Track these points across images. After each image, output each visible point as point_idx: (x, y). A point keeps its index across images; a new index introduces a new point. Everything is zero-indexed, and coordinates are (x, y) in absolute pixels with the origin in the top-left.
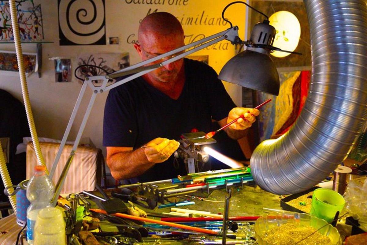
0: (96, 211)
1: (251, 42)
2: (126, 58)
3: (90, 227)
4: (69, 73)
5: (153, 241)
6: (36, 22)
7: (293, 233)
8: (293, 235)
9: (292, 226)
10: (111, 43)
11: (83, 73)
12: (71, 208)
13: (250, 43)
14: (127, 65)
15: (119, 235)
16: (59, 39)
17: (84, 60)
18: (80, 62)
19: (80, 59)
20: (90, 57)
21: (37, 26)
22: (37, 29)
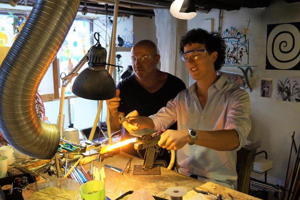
4: (270, 91)
11: (280, 92)
16: (266, 65)
17: (281, 82)
18: (279, 84)
19: (279, 80)
20: (287, 79)
21: (241, 55)
22: (241, 57)
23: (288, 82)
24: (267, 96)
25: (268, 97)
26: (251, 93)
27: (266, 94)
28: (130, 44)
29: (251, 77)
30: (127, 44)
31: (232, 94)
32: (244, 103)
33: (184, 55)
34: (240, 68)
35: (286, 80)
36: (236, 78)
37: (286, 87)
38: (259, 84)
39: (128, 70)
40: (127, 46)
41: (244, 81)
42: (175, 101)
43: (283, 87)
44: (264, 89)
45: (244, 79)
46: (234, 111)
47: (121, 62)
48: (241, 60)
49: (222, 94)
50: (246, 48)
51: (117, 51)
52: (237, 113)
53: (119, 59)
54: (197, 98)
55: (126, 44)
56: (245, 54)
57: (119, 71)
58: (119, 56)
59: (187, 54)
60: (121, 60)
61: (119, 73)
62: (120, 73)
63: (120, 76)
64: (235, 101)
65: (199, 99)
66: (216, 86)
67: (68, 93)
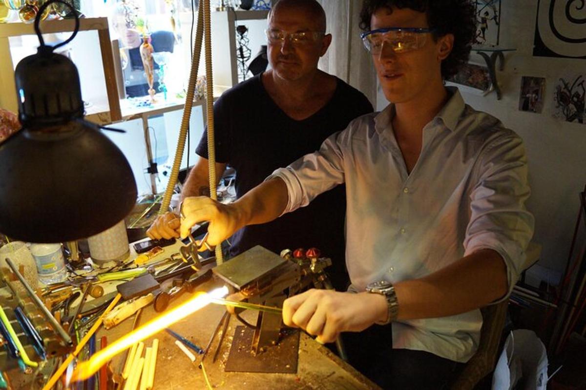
4: (539, 100)
11: (561, 103)
16: (534, 46)
17: (567, 82)
18: (559, 86)
19: (561, 79)
20: (578, 78)
21: (484, 25)
22: (483, 30)
23: (581, 84)
24: (533, 110)
25: (535, 112)
26: (500, 101)
27: (530, 105)
28: (265, 5)
29: (501, 70)
30: (259, 5)
31: (485, 143)
32: (517, 170)
33: (370, 35)
34: (482, 54)
35: (575, 80)
36: (471, 72)
37: (575, 94)
38: (517, 84)
39: (263, 54)
40: (258, 9)
41: (485, 78)
42: (342, 142)
43: (568, 93)
44: (527, 96)
45: (488, 75)
46: (493, 192)
47: (247, 40)
48: (484, 37)
49: (457, 138)
50: (495, 12)
51: (236, 20)
52: (499, 198)
53: (241, 35)
54: (395, 143)
55: (257, 5)
56: (491, 24)
57: (243, 57)
58: (242, 30)
59: (377, 34)
60: (246, 36)
61: (244, 62)
62: (246, 61)
63: (245, 68)
64: (492, 164)
65: (399, 146)
66: (443, 119)
67: (144, 105)
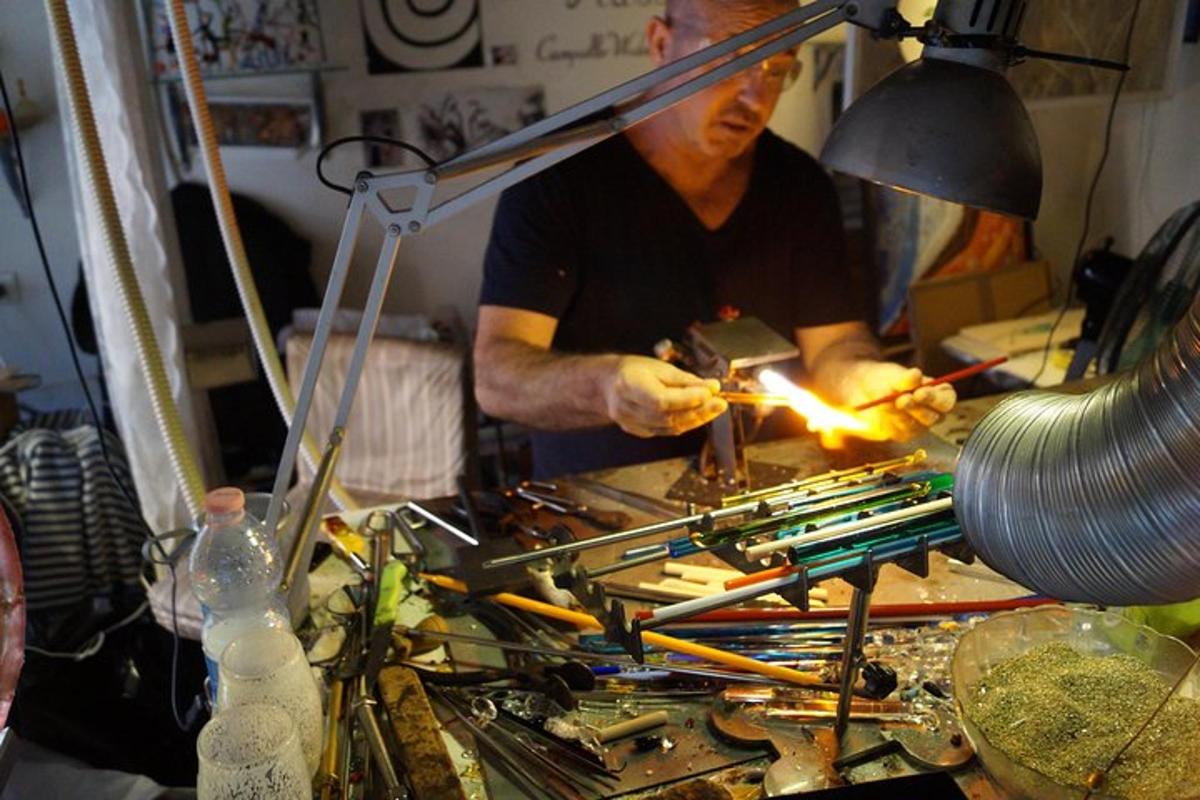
0: (438, 583)
1: (941, 29)
2: (537, 98)
3: (415, 645)
5: (611, 704)
6: (302, 18)
7: (1072, 684)
8: (1073, 688)
9: (1065, 653)
10: (498, 60)
12: (368, 566)
13: (937, 32)
14: (539, 116)
15: (503, 683)
16: (368, 60)
17: (431, 109)
18: (422, 116)
19: (422, 106)
23: (453, 107)
35: (443, 103)
36: (268, 119)
37: (448, 124)
41: (298, 125)
45: (306, 118)
